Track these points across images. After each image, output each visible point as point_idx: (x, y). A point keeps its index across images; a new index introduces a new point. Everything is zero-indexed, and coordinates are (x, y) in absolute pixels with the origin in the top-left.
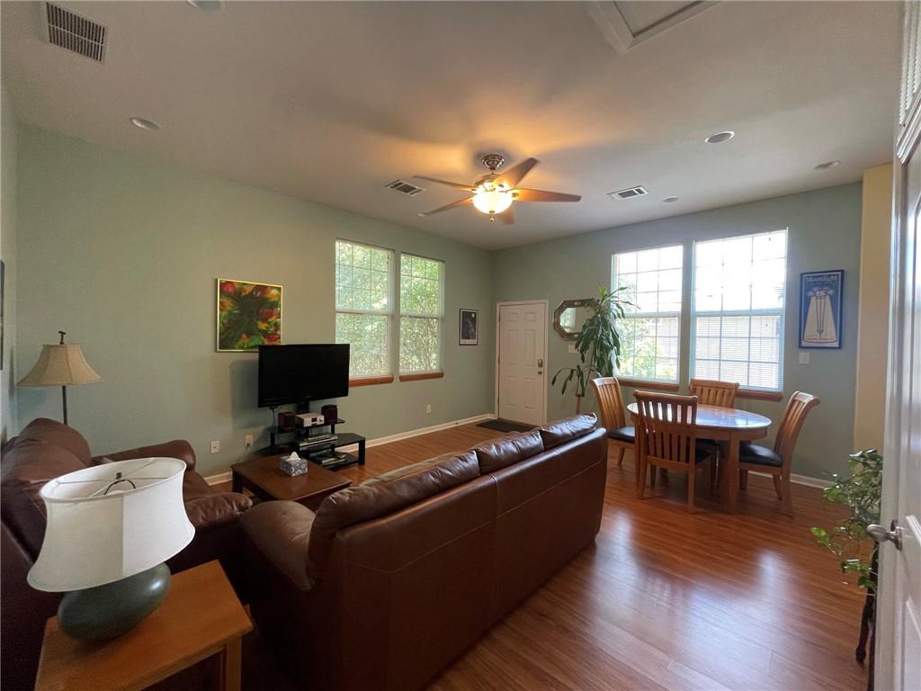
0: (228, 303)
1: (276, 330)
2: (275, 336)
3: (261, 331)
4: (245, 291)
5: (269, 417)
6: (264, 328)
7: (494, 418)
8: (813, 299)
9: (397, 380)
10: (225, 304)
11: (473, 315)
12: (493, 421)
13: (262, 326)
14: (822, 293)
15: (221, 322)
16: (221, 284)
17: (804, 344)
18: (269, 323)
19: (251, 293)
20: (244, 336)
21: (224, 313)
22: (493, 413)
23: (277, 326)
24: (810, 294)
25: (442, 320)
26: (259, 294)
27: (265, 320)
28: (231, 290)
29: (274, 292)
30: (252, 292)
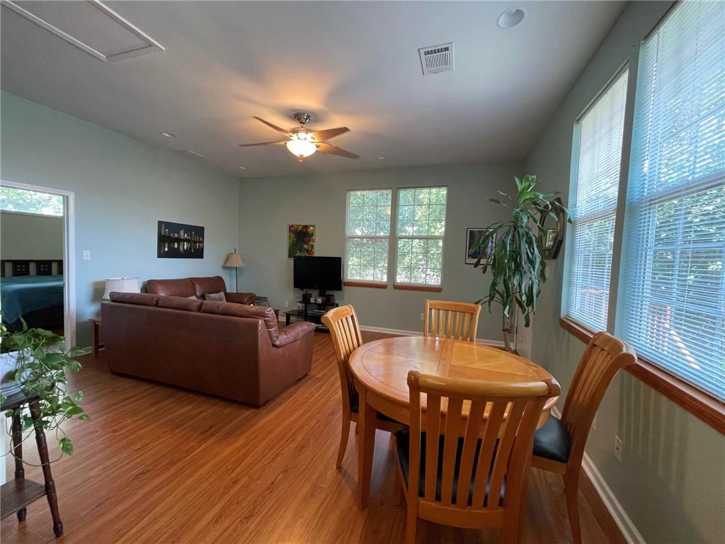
2: (312, 252)
3: (305, 249)
4: (299, 229)
9: (390, 287)
10: (291, 236)
13: (306, 247)
15: (289, 245)
16: (289, 226)
18: (309, 245)
21: (291, 240)
23: (313, 247)
26: (305, 230)
27: (307, 244)
28: (293, 229)
29: (312, 228)
30: (302, 229)
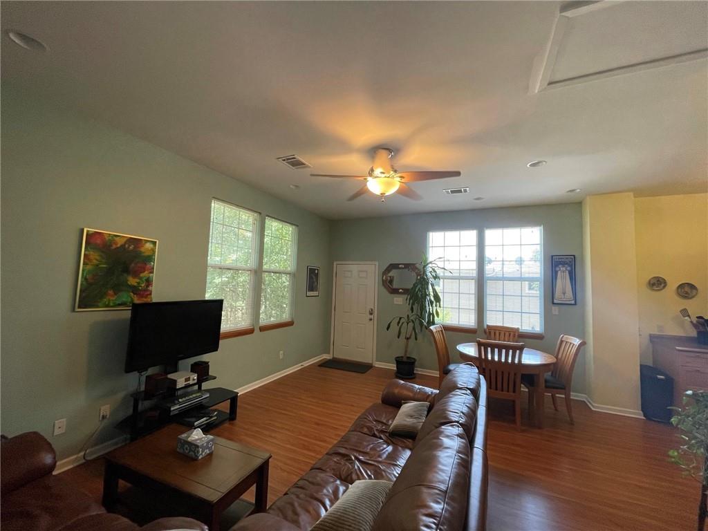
0: (95, 256)
1: (148, 286)
2: (146, 292)
3: (131, 287)
4: (116, 244)
5: (134, 382)
6: (136, 284)
7: (329, 358)
8: (559, 273)
9: (257, 331)
10: (92, 257)
11: (316, 271)
12: (330, 360)
13: (132, 281)
14: (564, 269)
15: (85, 278)
16: (87, 235)
17: (555, 301)
18: (141, 278)
19: (123, 246)
20: (111, 292)
21: (89, 267)
22: (329, 353)
23: (149, 282)
24: (558, 269)
25: (293, 276)
26: (131, 247)
27: (137, 275)
28: (99, 241)
29: (149, 246)
30: (125, 245)
